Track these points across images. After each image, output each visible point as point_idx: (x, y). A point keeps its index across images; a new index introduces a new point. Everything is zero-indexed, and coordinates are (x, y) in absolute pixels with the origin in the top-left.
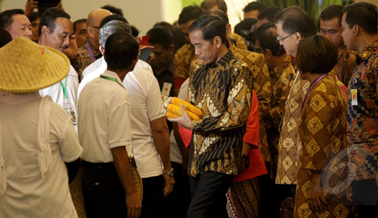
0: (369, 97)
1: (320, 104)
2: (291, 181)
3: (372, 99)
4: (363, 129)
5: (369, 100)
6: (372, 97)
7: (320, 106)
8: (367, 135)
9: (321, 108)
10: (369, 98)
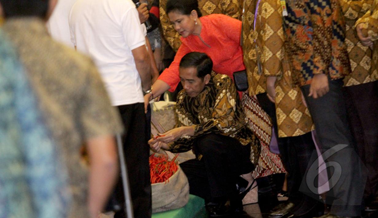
0: (297, 6)
1: (268, 10)
2: (264, 89)
3: (301, 7)
4: (296, 37)
5: (298, 9)
6: (300, 6)
7: (268, 13)
8: (301, 42)
9: (270, 15)
10: (297, 8)
